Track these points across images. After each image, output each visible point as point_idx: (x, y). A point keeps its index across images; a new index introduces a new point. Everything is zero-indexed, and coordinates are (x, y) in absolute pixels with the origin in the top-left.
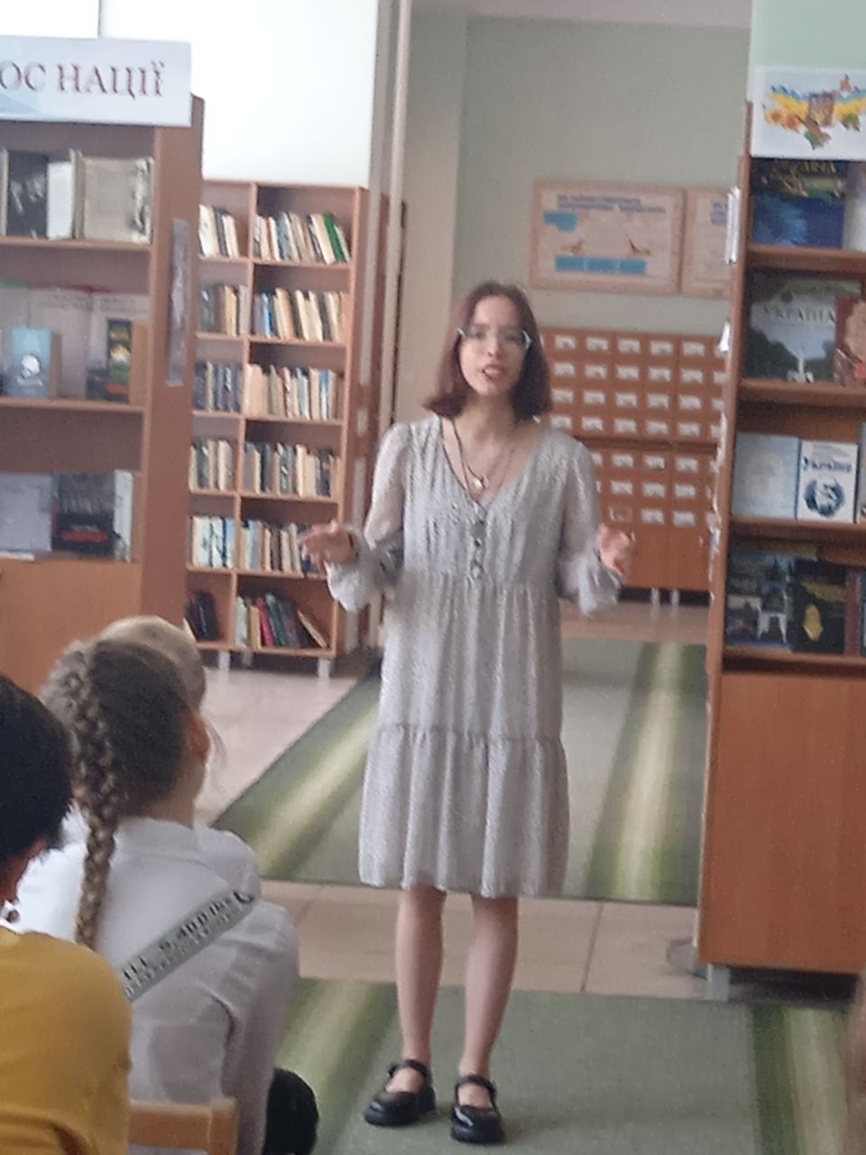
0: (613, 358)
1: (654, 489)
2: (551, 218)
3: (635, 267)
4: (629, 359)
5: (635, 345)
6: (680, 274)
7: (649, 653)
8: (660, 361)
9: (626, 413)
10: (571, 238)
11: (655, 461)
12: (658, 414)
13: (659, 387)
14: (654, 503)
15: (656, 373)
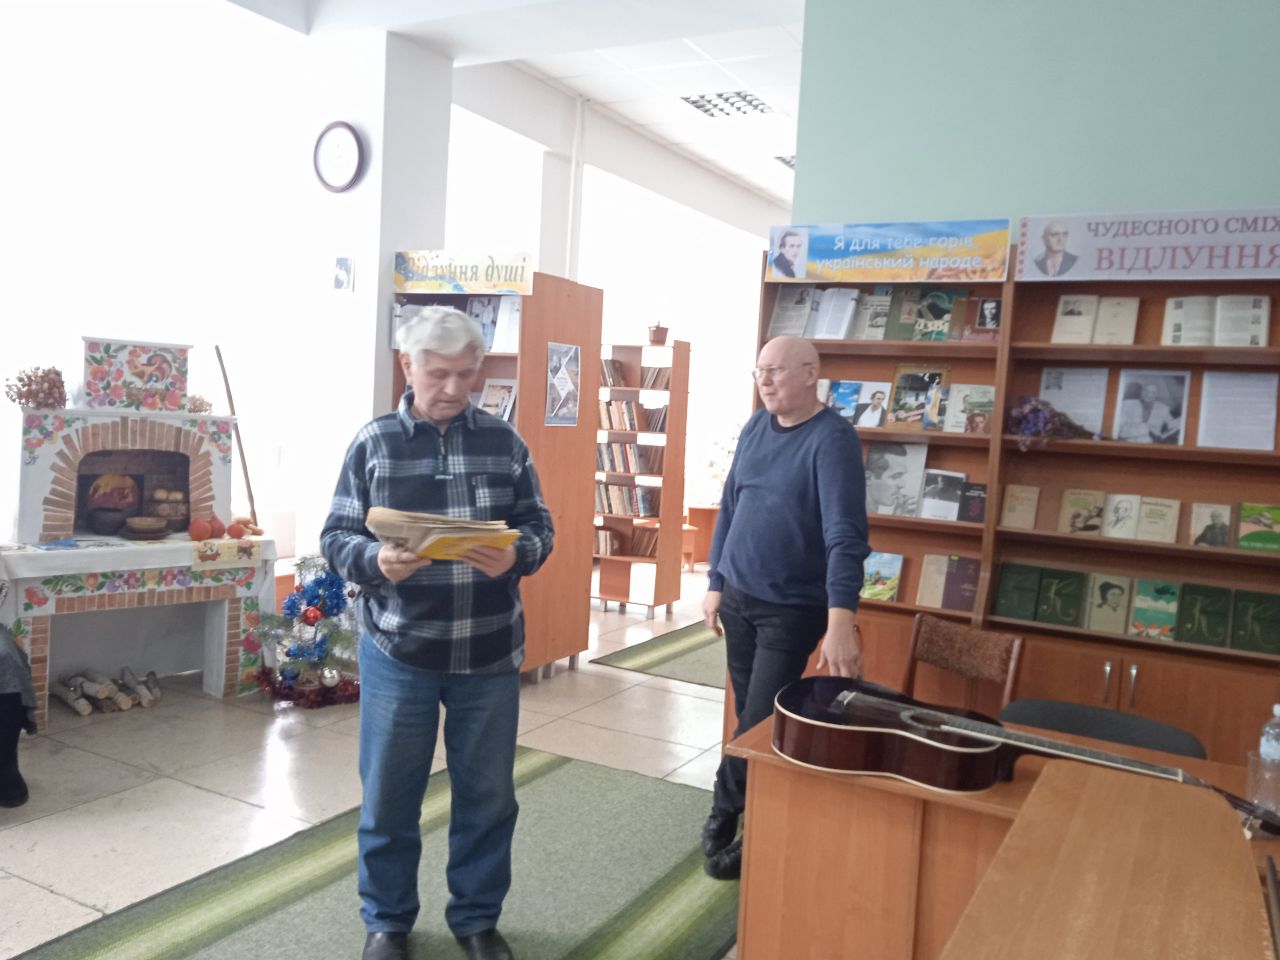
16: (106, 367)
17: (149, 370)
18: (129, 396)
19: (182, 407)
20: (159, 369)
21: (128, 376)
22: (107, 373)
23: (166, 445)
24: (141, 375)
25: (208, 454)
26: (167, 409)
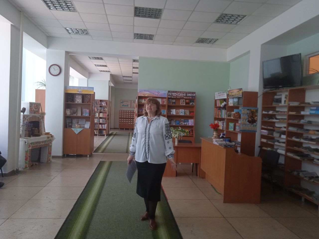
0: (126, 112)
1: (129, 121)
2: (121, 102)
3: (128, 106)
4: (127, 112)
5: (128, 111)
6: (131, 106)
7: (129, 133)
8: (129, 112)
9: (127, 116)
10: (123, 104)
11: (129, 120)
12: (130, 116)
13: (130, 114)
16: (31, 107)
17: (36, 107)
18: (34, 112)
19: (39, 113)
20: (37, 107)
21: (34, 109)
22: (32, 108)
23: (37, 120)
24: (35, 108)
25: (41, 121)
26: (38, 114)
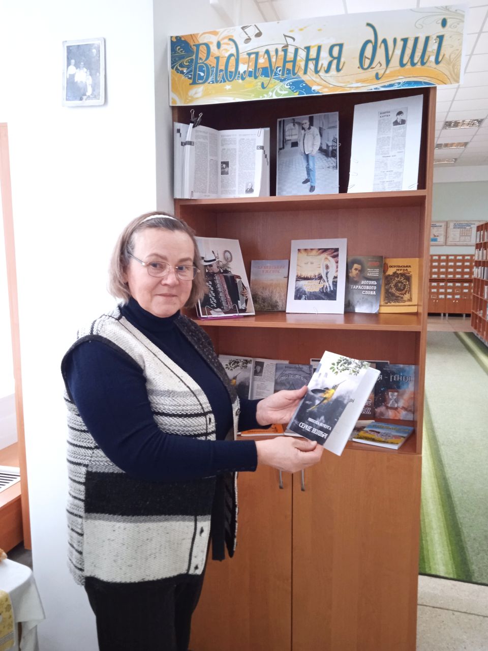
1: (442, 290)
3: (435, 240)
4: (435, 261)
6: (446, 240)
8: (443, 261)
11: (442, 284)
12: (443, 273)
13: (443, 267)
14: (442, 293)
15: (442, 264)
